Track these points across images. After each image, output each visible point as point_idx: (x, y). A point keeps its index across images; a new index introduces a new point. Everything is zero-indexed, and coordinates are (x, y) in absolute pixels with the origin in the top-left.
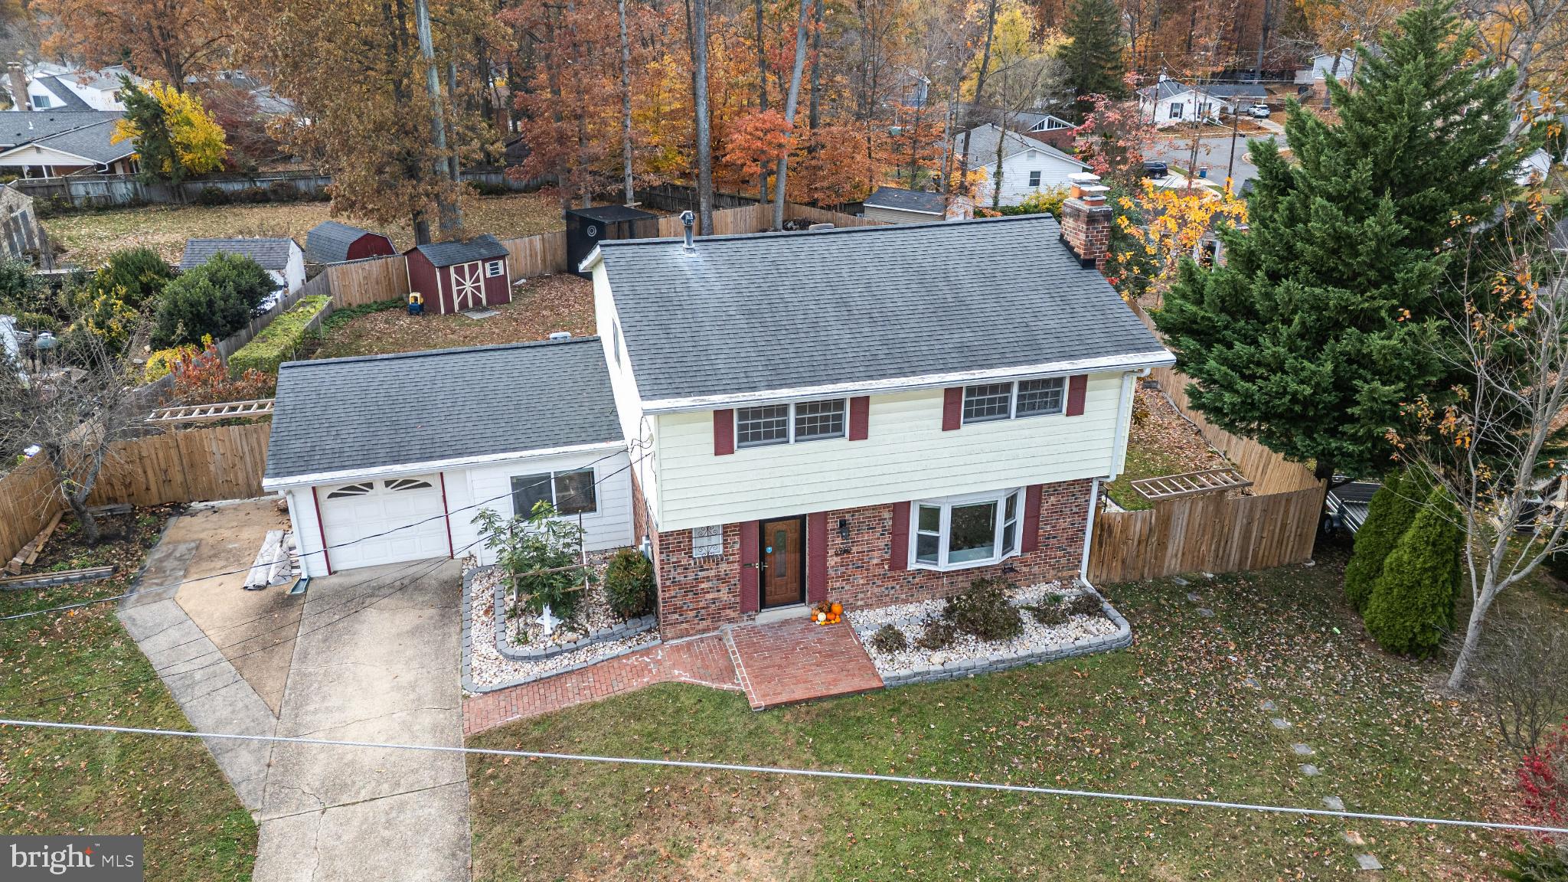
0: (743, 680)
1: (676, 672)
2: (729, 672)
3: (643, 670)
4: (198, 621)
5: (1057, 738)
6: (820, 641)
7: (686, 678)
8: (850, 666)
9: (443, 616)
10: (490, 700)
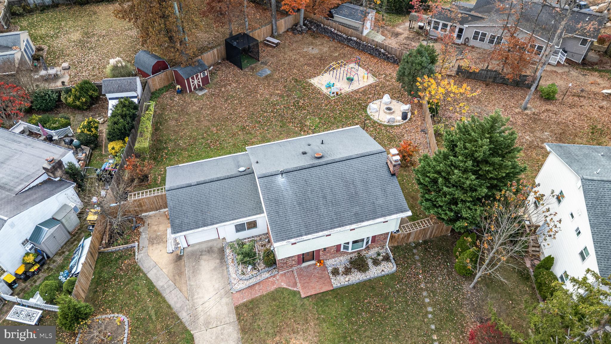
0: (299, 288)
1: (282, 284)
2: (295, 284)
3: (273, 283)
4: (160, 266)
5: (374, 306)
6: (318, 273)
7: (284, 285)
8: (326, 282)
9: (221, 262)
10: (238, 294)
